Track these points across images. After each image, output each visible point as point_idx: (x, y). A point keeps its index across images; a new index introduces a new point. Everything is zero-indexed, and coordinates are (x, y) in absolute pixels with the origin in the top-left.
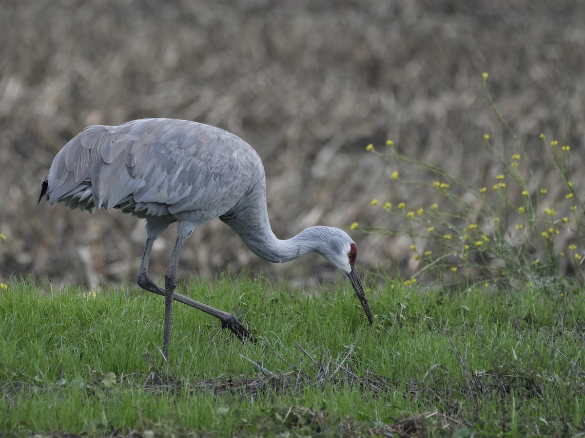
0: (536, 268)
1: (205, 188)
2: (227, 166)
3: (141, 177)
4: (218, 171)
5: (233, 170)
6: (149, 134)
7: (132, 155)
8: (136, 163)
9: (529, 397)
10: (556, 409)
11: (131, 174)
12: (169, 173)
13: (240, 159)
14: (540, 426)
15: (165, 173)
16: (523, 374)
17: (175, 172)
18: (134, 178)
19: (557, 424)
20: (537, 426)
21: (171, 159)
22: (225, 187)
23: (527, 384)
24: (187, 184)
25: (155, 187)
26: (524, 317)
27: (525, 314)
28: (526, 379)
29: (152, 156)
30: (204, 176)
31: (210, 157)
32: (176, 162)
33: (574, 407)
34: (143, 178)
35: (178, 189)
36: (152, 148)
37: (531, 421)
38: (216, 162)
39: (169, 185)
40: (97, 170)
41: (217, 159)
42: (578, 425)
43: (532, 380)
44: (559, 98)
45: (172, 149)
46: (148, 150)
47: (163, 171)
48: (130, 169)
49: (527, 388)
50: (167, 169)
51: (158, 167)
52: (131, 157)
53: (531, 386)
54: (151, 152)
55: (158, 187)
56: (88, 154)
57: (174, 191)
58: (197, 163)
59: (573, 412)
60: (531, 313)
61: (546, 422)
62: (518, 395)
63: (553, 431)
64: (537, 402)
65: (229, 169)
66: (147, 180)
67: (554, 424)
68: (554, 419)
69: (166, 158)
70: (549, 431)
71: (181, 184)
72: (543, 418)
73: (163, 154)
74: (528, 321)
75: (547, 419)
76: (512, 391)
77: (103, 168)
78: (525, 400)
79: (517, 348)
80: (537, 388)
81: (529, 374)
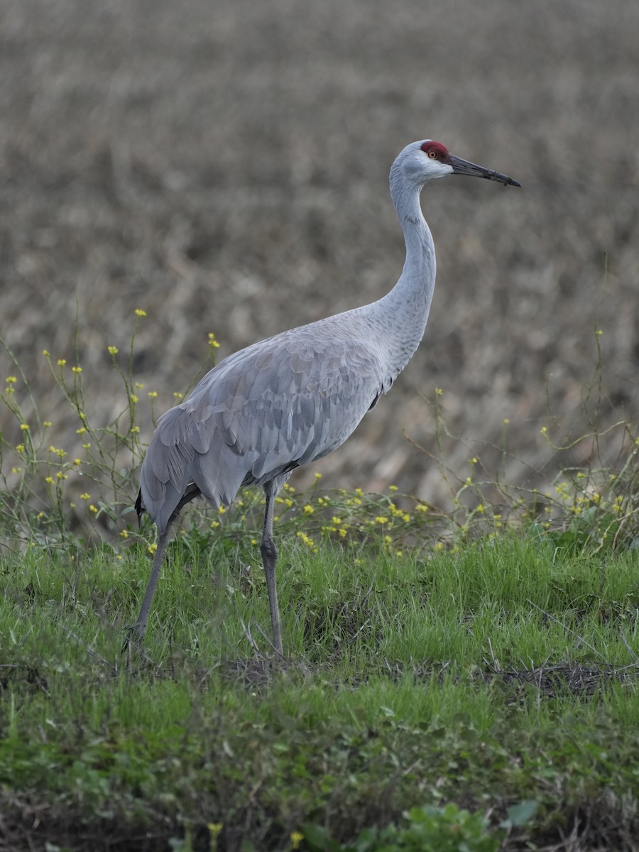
0: (39, 523)
1: (328, 420)
2: (341, 381)
3: (250, 449)
4: (333, 392)
5: (350, 380)
6: (234, 396)
7: (229, 430)
8: (237, 436)
9: (32, 692)
10: (67, 707)
11: (237, 452)
12: (279, 428)
13: (351, 364)
14: (46, 731)
15: (276, 429)
16: (24, 663)
17: (286, 423)
18: (242, 454)
19: (69, 728)
20: (42, 731)
21: (275, 410)
22: (350, 405)
23: (29, 676)
24: (306, 428)
25: (271, 451)
26: (25, 587)
27: (26, 583)
28: (28, 670)
29: (252, 419)
30: (322, 407)
31: (317, 383)
32: (282, 411)
33: (90, 705)
34: (253, 449)
35: (299, 438)
36: (246, 409)
37: (36, 723)
38: (327, 384)
39: (287, 440)
40: (197, 467)
41: (327, 380)
42: (95, 728)
43: (36, 670)
44: (55, 299)
45: (270, 398)
46: (243, 414)
47: (271, 428)
48: (234, 447)
49: (29, 681)
50: (276, 424)
51: (264, 427)
52: (227, 432)
53: (34, 678)
54: (248, 414)
55: (275, 449)
56: (177, 452)
57: (296, 443)
58: (306, 398)
59: (89, 712)
60: (34, 582)
61: (54, 726)
62: (17, 690)
63: (64, 737)
64: (42, 698)
65: (345, 383)
66: (259, 448)
67: (65, 727)
68: (64, 721)
69: (269, 412)
70: (59, 737)
71: (300, 431)
72: (50, 719)
73: (263, 410)
74: (29, 593)
75: (57, 721)
76: (10, 684)
77: (202, 461)
78: (27, 697)
79: (16, 629)
80: (43, 680)
81: (33, 663)
